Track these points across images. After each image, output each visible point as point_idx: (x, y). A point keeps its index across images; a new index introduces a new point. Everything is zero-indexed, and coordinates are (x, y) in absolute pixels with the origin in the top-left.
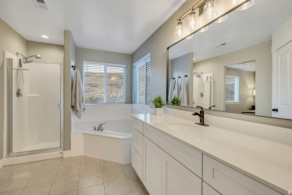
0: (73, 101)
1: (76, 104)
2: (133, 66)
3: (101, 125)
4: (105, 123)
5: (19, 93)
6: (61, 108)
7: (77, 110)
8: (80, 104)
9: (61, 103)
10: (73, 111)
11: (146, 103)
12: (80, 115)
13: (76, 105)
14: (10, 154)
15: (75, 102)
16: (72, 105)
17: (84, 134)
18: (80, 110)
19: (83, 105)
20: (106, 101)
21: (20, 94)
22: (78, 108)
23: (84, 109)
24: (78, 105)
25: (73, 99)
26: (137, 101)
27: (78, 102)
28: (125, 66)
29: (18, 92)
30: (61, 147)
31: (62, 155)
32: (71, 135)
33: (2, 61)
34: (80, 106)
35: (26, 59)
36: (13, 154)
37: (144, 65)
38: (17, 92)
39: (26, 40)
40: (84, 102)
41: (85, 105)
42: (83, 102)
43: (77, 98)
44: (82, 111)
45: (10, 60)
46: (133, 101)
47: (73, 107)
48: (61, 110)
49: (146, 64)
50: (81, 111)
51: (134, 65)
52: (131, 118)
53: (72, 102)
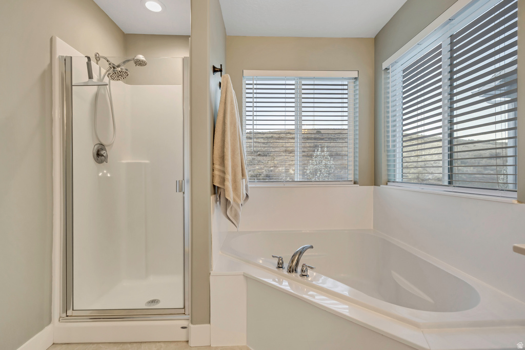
0: (216, 173)
1: (223, 180)
2: (384, 68)
3: (301, 253)
4: (312, 247)
5: (102, 152)
6: (184, 193)
7: (227, 200)
8: (235, 181)
9: (184, 180)
10: (218, 203)
11: (450, 183)
12: (236, 216)
13: (224, 185)
14: (69, 313)
15: (222, 174)
16: (214, 186)
17: (247, 278)
18: (237, 199)
19: (243, 184)
20: (301, 177)
21: (102, 155)
22: (230, 195)
23: (247, 196)
24: (229, 184)
25: (217, 166)
26: (395, 176)
27: (229, 177)
28: (355, 74)
29: (98, 151)
30: (184, 308)
31: (188, 334)
32: (212, 279)
33: (48, 62)
34: (236, 189)
35: (114, 68)
36: (75, 313)
37: (440, 47)
38: (95, 152)
39: (124, 33)
40: (248, 177)
41: (249, 185)
42: (243, 175)
43: (226, 162)
44: (242, 202)
45: (68, 61)
46: (384, 178)
47: (215, 190)
48: (184, 197)
49: (449, 41)
50: (238, 205)
51: (385, 65)
52: (372, 228)
53: (213, 176)
